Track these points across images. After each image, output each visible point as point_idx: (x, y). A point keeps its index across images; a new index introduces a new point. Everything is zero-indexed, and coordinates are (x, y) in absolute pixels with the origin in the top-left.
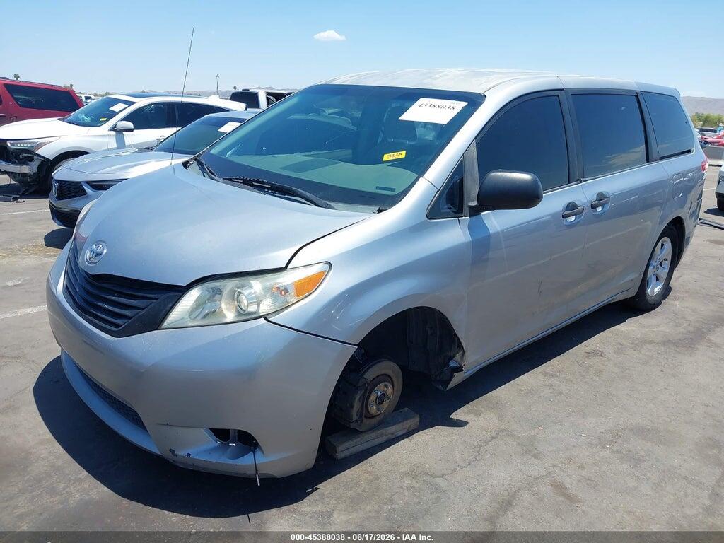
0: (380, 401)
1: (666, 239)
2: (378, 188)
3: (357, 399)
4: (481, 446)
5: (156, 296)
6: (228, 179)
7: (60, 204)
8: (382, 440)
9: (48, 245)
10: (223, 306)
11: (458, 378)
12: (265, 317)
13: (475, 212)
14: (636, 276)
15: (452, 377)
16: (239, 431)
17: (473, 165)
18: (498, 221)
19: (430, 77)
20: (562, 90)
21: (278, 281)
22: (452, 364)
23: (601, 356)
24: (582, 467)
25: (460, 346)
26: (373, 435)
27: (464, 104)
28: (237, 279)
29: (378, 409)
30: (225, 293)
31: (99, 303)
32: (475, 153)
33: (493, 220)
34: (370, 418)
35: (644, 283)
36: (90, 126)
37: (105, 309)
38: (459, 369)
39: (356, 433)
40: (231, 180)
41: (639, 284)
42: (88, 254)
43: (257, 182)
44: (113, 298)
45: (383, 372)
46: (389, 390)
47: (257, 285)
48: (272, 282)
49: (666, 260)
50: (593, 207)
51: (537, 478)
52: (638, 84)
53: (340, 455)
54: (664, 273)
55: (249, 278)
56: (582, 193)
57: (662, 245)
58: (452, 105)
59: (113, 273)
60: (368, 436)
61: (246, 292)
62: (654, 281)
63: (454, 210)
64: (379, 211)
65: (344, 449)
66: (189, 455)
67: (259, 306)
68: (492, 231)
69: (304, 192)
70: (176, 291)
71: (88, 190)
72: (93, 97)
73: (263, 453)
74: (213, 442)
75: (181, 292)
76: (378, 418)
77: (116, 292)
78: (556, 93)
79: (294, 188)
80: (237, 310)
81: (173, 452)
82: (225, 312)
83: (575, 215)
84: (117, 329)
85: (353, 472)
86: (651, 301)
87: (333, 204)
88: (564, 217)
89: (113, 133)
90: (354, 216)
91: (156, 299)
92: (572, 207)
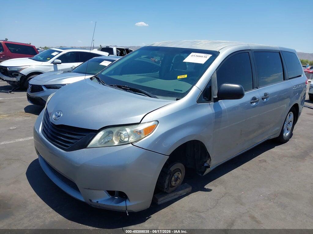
0: (176, 180)
1: (291, 112)
2: (175, 90)
3: (167, 179)
4: (218, 200)
5: (85, 134)
6: (111, 85)
7: (32, 95)
8: (177, 196)
9: (26, 112)
10: (114, 139)
11: (208, 171)
12: (132, 143)
13: (216, 100)
14: (279, 128)
15: (205, 170)
16: (119, 191)
17: (215, 80)
18: (225, 104)
19: (195, 44)
20: (250, 50)
21: (137, 128)
22: (205, 165)
23: (265, 162)
24: (262, 209)
25: (209, 157)
26: (173, 194)
27: (211, 55)
28: (120, 127)
29: (175, 184)
30: (115, 133)
31: (59, 137)
32: (216, 76)
33: (223, 104)
34: (172, 187)
35: (282, 131)
36: (42, 61)
37: (62, 139)
38: (208, 167)
39: (166, 193)
40: (112, 86)
41: (280, 132)
42: (54, 116)
43: (124, 87)
44: (66, 135)
45: (177, 168)
46: (180, 176)
47: (128, 130)
48: (134, 129)
49: (291, 121)
50: (263, 99)
51: (243, 213)
52: (279, 47)
53: (159, 203)
54: (290, 127)
55: (125, 127)
56: (258, 93)
57: (290, 115)
58: (206, 56)
59: (65, 124)
60: (170, 195)
61: (124, 133)
62: (286, 130)
63: (207, 99)
64: (177, 100)
65: (161, 200)
66: (97, 202)
67: (129, 139)
68: (223, 109)
69: (145, 92)
70: (94, 132)
71: (44, 88)
72: (40, 49)
73: (129, 201)
74: (108, 196)
75: (96, 132)
76: (175, 188)
77: (67, 132)
78: (248, 51)
79: (140, 90)
80: (120, 141)
81: (91, 200)
82: (115, 141)
83: (256, 102)
84: (67, 148)
85: (165, 210)
86: (285, 139)
87: (157, 96)
88: (251, 103)
89: (53, 64)
90: (167, 101)
91: (85, 135)
92: (254, 99)
